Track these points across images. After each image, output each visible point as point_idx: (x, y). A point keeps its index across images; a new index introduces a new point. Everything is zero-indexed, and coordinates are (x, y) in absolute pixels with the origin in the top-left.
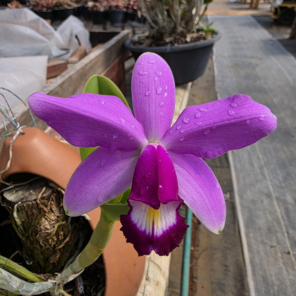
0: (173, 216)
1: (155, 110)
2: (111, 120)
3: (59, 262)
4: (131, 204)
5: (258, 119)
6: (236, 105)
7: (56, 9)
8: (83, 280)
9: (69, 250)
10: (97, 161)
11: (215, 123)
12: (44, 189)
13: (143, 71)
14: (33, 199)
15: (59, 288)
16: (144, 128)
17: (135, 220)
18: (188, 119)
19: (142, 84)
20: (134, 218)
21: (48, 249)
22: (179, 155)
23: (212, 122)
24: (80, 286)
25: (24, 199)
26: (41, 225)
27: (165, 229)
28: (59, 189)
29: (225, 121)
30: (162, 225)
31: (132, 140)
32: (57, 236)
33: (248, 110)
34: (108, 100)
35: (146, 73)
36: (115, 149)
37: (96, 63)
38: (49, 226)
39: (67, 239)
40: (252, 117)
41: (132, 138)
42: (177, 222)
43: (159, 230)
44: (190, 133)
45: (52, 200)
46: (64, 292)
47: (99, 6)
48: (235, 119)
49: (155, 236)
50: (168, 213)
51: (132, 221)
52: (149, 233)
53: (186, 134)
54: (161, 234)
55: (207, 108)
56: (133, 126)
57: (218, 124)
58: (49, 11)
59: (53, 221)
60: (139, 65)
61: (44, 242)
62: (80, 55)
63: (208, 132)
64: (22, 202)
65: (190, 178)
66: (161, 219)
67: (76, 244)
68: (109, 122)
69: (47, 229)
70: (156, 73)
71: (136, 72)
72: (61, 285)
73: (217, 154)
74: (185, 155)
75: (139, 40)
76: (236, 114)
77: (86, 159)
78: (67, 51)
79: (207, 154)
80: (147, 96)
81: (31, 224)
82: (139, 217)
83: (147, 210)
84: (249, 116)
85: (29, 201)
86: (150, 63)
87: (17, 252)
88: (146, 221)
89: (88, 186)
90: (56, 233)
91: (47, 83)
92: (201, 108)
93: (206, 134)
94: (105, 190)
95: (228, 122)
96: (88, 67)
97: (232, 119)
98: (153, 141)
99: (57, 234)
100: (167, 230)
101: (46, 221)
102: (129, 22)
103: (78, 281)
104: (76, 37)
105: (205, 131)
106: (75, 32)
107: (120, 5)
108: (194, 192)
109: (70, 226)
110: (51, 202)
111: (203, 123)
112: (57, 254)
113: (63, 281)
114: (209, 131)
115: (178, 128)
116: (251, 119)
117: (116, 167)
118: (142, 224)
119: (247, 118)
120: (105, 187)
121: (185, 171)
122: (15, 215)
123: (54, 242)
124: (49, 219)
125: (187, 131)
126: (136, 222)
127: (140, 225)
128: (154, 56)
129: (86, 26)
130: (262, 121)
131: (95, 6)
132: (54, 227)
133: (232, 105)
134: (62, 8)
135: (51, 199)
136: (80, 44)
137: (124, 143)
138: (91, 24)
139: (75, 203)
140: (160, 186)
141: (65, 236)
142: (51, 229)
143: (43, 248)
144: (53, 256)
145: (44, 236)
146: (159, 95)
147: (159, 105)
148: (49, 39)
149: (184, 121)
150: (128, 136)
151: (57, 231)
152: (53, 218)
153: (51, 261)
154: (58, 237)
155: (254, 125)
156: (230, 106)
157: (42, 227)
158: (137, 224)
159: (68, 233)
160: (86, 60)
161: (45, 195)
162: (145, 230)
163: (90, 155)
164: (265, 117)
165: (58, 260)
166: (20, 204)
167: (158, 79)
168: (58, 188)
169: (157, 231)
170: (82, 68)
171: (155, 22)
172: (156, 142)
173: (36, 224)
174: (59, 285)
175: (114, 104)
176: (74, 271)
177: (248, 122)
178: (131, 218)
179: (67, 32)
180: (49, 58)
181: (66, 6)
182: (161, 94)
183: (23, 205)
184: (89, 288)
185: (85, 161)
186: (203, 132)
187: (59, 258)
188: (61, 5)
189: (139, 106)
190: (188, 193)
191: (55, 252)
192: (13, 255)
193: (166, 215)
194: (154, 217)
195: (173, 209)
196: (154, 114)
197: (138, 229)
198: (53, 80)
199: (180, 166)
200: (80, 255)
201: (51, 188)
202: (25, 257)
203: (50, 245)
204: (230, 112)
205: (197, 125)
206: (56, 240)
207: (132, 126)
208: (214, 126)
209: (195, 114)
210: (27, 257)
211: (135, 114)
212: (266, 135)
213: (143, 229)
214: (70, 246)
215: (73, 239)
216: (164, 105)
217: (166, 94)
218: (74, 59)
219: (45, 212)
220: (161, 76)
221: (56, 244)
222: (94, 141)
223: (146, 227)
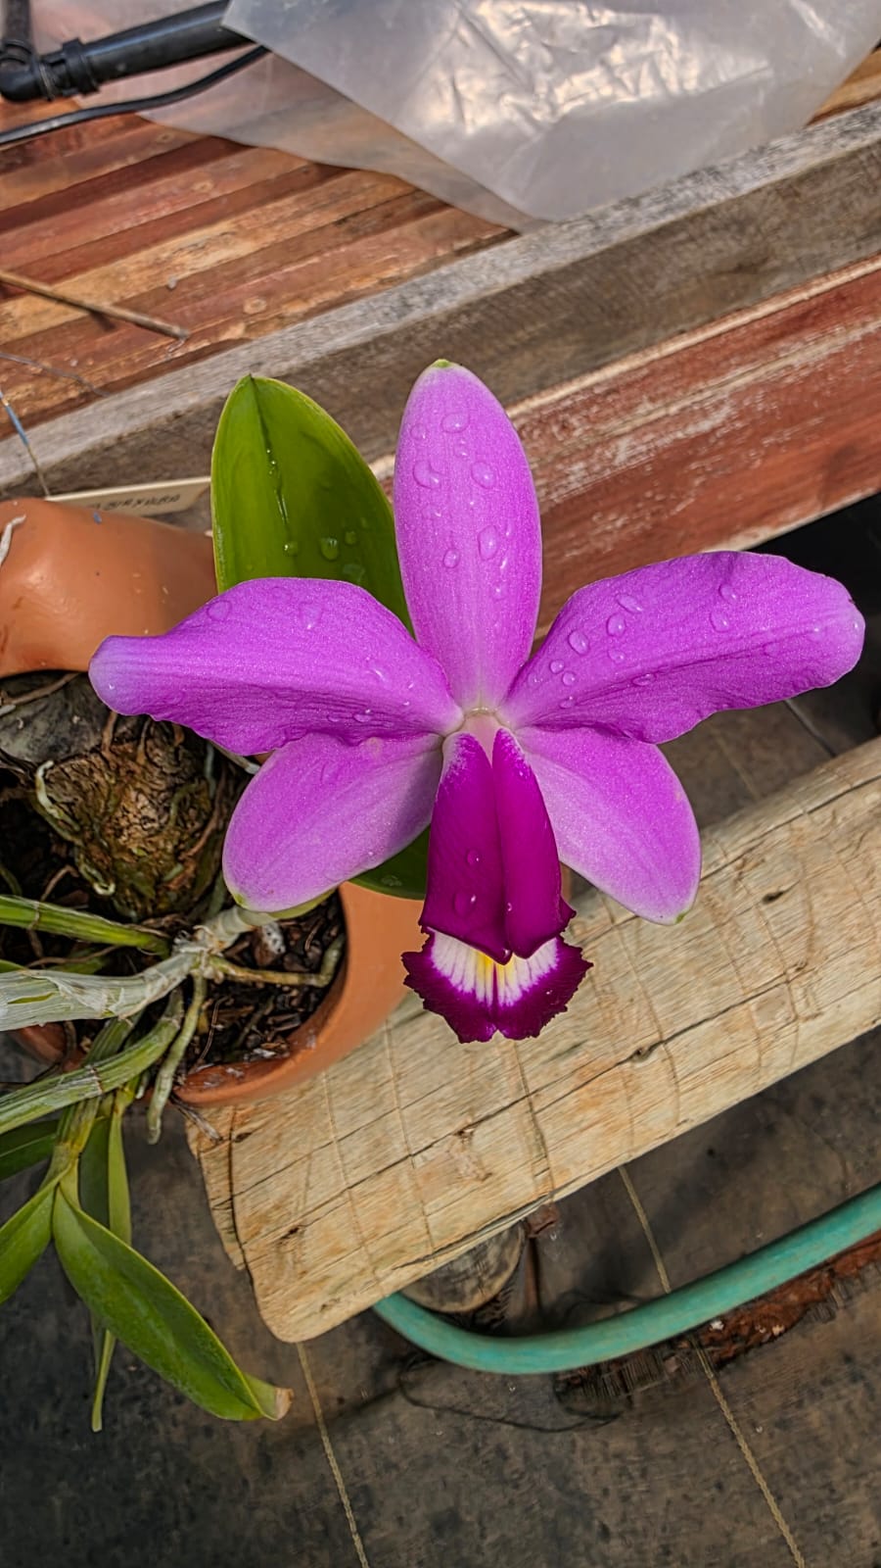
14: (88, 746)
17: (443, 970)
20: (441, 962)
21: (156, 858)
25: (61, 747)
27: (526, 984)
30: (518, 976)
38: (154, 811)
39: (212, 825)
42: (559, 965)
43: (511, 991)
45: (149, 737)
49: (501, 1005)
51: (435, 970)
52: (485, 999)
54: (516, 999)
59: (160, 792)
64: (56, 763)
69: (148, 820)
71: (407, 471)
81: (97, 811)
82: (456, 959)
85: (79, 756)
87: (63, 872)
88: (476, 968)
90: (176, 823)
100: (534, 986)
101: (142, 798)
110: (146, 743)
112: (187, 864)
113: (222, 942)
118: (463, 978)
122: (43, 798)
126: (446, 972)
127: (460, 978)
132: (167, 809)
135: (143, 735)
141: (204, 820)
142: (160, 818)
143: (143, 858)
144: (176, 871)
145: (142, 837)
151: (179, 815)
153: (172, 886)
154: (182, 828)
158: (451, 977)
161: (122, 730)
162: (474, 991)
166: (52, 768)
169: (505, 993)
173: (111, 810)
178: (432, 964)
182: (494, 556)
183: (62, 770)
192: (54, 882)
197: (455, 989)
202: (89, 874)
203: (164, 851)
210: (94, 872)
213: (468, 988)
219: (134, 773)
221: (180, 841)
223: (475, 984)
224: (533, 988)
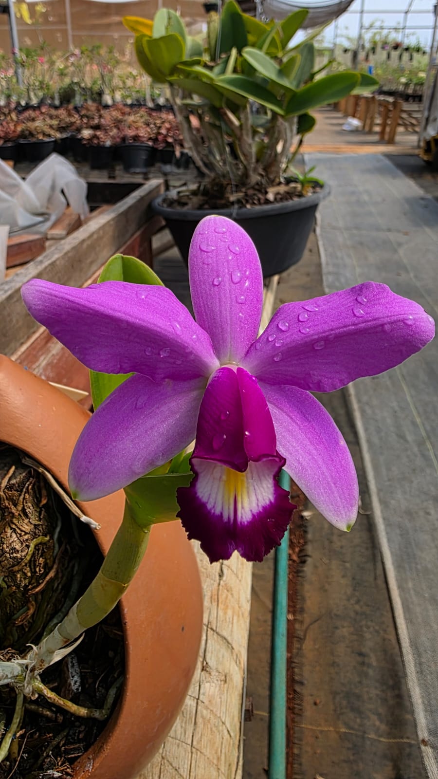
0: (268, 487)
1: (231, 308)
2: (159, 324)
3: (31, 625)
4: (196, 468)
5: (404, 323)
6: (365, 300)
7: (22, 141)
8: (79, 663)
9: (54, 600)
10: (131, 399)
11: (332, 330)
12: (13, 468)
13: (208, 245)
15: (33, 678)
16: (212, 340)
17: (202, 497)
18: (287, 324)
19: (206, 266)
20: (202, 492)
21: (12, 595)
22: (273, 387)
23: (326, 328)
24: (73, 677)
26: (3, 544)
27: (255, 510)
28: (41, 470)
29: (349, 326)
30: (250, 503)
31: (193, 360)
32: (32, 567)
33: (386, 307)
34: (151, 293)
35: (213, 248)
36: (162, 376)
37: (100, 238)
38: (20, 544)
39: (52, 574)
40: (394, 318)
41: (192, 357)
42: (276, 499)
43: (245, 513)
44: (291, 348)
45: (27, 492)
46: (41, 686)
47: (102, 136)
48: (365, 322)
49: (239, 523)
50: (259, 482)
51: (198, 498)
52: (229, 518)
53: (284, 348)
54: (249, 520)
55: (318, 306)
56: (194, 337)
57: (337, 331)
58: (10, 145)
59: (26, 533)
60: (200, 236)
61: (6, 579)
62: (69, 224)
63: (321, 346)
65: (293, 427)
66: (248, 492)
67: (67, 587)
68: (155, 328)
69: (15, 550)
70: (229, 248)
71: (196, 246)
72: (36, 672)
73: (339, 384)
74: (283, 386)
75: (180, 197)
76: (367, 314)
77: (110, 397)
78: (46, 216)
79: (321, 384)
80: (215, 285)
82: (211, 490)
83: (224, 477)
84: (388, 317)
86: (218, 233)
88: (223, 497)
89: (114, 444)
90: (30, 561)
91: (6, 275)
92: (308, 305)
93: (319, 348)
94: (145, 450)
95: (353, 327)
96: (85, 245)
97: (359, 323)
98: (228, 362)
99: (32, 563)
100: (260, 512)
101: (14, 535)
102: (158, 165)
103: (70, 665)
104: (62, 192)
105: (316, 344)
106: (61, 184)
107: (141, 135)
108: (300, 451)
109: (57, 546)
110: (24, 495)
111: (313, 330)
112: (29, 605)
113: (42, 661)
114: (322, 343)
115: (270, 339)
116: (392, 323)
117: (164, 408)
118: (215, 503)
119: (386, 320)
120: (145, 445)
121: (284, 414)
123: (25, 579)
124: (19, 531)
125: (286, 344)
126: (204, 500)
127: (213, 504)
128: (225, 221)
129: (79, 172)
130: (411, 325)
131: (95, 136)
132: (28, 546)
133: (359, 299)
134: (34, 140)
135: (24, 490)
136: (68, 205)
137: (178, 365)
138: (86, 168)
139: (91, 476)
140: (247, 433)
141: (47, 568)
142: (22, 551)
143: (4, 591)
144: (21, 611)
145: (8, 566)
146: (236, 284)
147: (237, 302)
148: (11, 195)
149: (280, 327)
150: (187, 353)
151: (33, 555)
152: (27, 528)
153: (16, 622)
154: (33, 570)
155: (397, 332)
156: (355, 302)
157: (5, 546)
158: (207, 503)
159: (54, 562)
160: (81, 234)
161: (13, 481)
162: (222, 514)
163: (117, 390)
164: (414, 319)
165: (31, 621)
167: (232, 259)
168: (38, 468)
169: (242, 514)
170: (74, 248)
171: (209, 166)
172: (234, 364)
174: (33, 670)
175: (162, 300)
176: (65, 638)
177: (387, 327)
178: (196, 493)
179: (46, 184)
180: (10, 231)
181: (41, 137)
182: (239, 282)
184: (90, 681)
185: (108, 401)
186: (313, 344)
187: (33, 615)
188: (31, 134)
189: (203, 303)
190: (291, 454)
191: (25, 602)
193: (256, 487)
194: (235, 490)
195: (268, 475)
196: (228, 315)
197: (209, 512)
198: (19, 270)
199: (276, 406)
200: (80, 602)
201: (25, 467)
203: (18, 587)
204: (356, 311)
205: (303, 333)
206: (29, 574)
207: (192, 336)
208: (331, 334)
209: (298, 316)
211: (196, 317)
212: (419, 349)
213: (218, 511)
214: (54, 591)
215: (60, 575)
216: (246, 301)
217: (247, 284)
218: (58, 231)
219: (13, 516)
220: (238, 253)
221: (30, 583)
222: (127, 363)
223: (222, 509)
224: (259, 513)
